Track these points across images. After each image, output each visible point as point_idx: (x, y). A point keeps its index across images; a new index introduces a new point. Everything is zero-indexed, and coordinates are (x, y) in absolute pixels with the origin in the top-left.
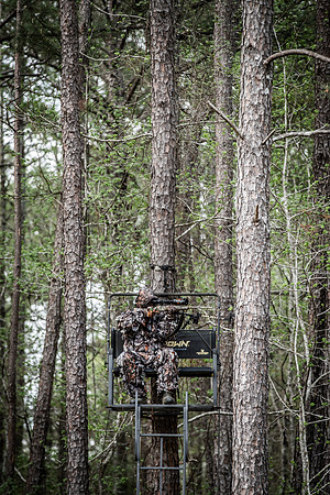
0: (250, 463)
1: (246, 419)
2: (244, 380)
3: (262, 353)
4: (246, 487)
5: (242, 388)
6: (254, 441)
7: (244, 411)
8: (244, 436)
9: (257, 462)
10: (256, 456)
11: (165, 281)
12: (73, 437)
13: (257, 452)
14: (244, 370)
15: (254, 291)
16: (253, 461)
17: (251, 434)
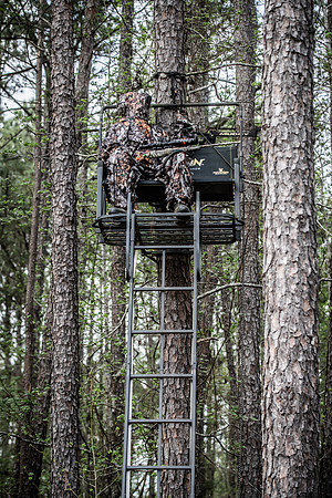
0: (290, 228)
2: (278, 110)
3: (305, 74)
4: (285, 262)
5: (275, 122)
6: (295, 196)
7: (280, 154)
8: (280, 188)
9: (301, 225)
10: (299, 217)
11: (172, 90)
13: (301, 212)
14: (277, 97)
16: (295, 225)
17: (291, 186)
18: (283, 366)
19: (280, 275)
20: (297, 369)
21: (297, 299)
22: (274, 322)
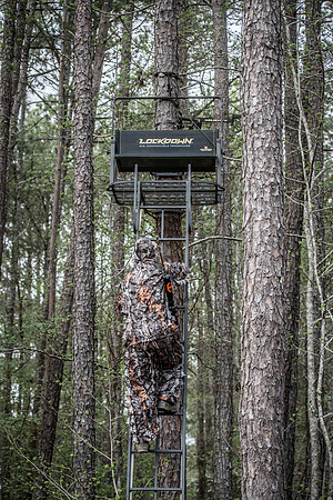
0: (264, 192)
1: (258, 144)
2: (255, 101)
3: (275, 74)
4: (260, 218)
5: (252, 110)
6: (268, 168)
7: (256, 135)
8: (257, 162)
9: (273, 190)
10: (271, 184)
11: (169, 85)
13: (272, 180)
14: (254, 92)
16: (268, 190)
18: (258, 300)
20: (269, 301)
21: (269, 248)
22: (251, 265)
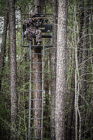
3: (65, 31)
4: (60, 68)
5: (59, 41)
6: (63, 56)
7: (60, 47)
8: (60, 54)
11: (38, 10)
12: (12, 54)
13: (63, 59)
14: (60, 36)
15: (63, 13)
16: (62, 61)
17: (62, 54)
18: (59, 87)
19: (59, 71)
20: (62, 88)
21: (62, 75)
22: (58, 79)
